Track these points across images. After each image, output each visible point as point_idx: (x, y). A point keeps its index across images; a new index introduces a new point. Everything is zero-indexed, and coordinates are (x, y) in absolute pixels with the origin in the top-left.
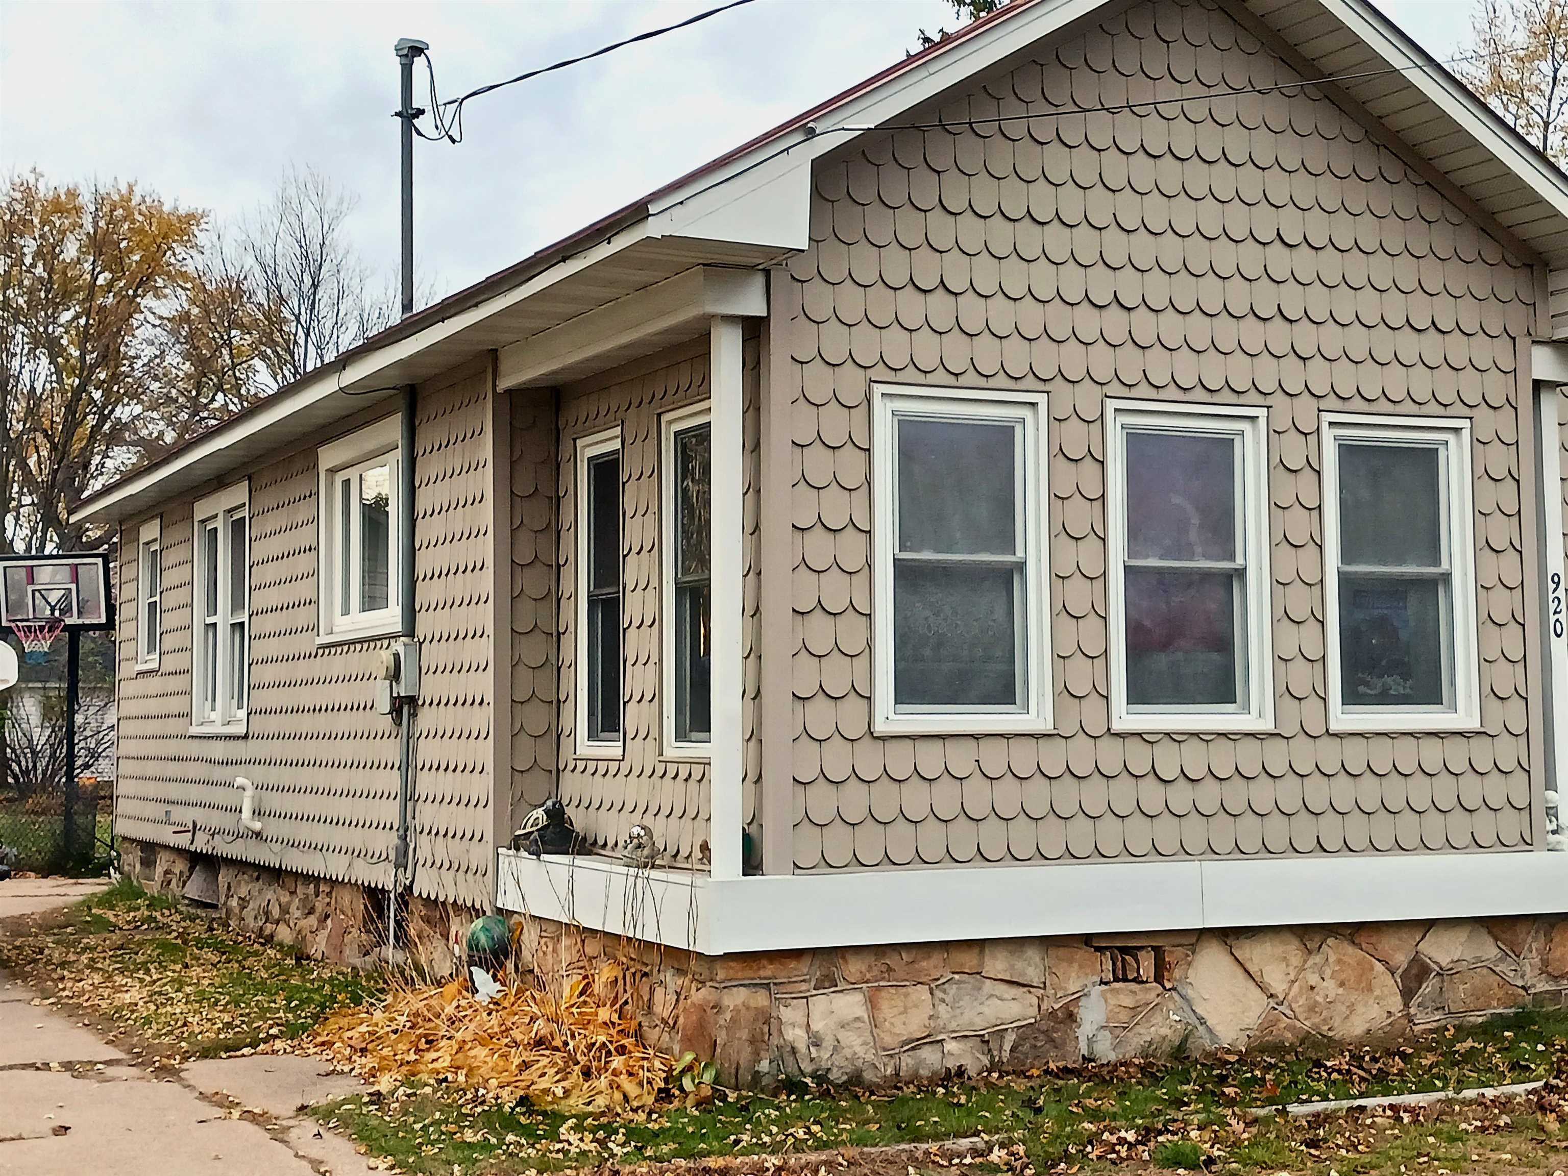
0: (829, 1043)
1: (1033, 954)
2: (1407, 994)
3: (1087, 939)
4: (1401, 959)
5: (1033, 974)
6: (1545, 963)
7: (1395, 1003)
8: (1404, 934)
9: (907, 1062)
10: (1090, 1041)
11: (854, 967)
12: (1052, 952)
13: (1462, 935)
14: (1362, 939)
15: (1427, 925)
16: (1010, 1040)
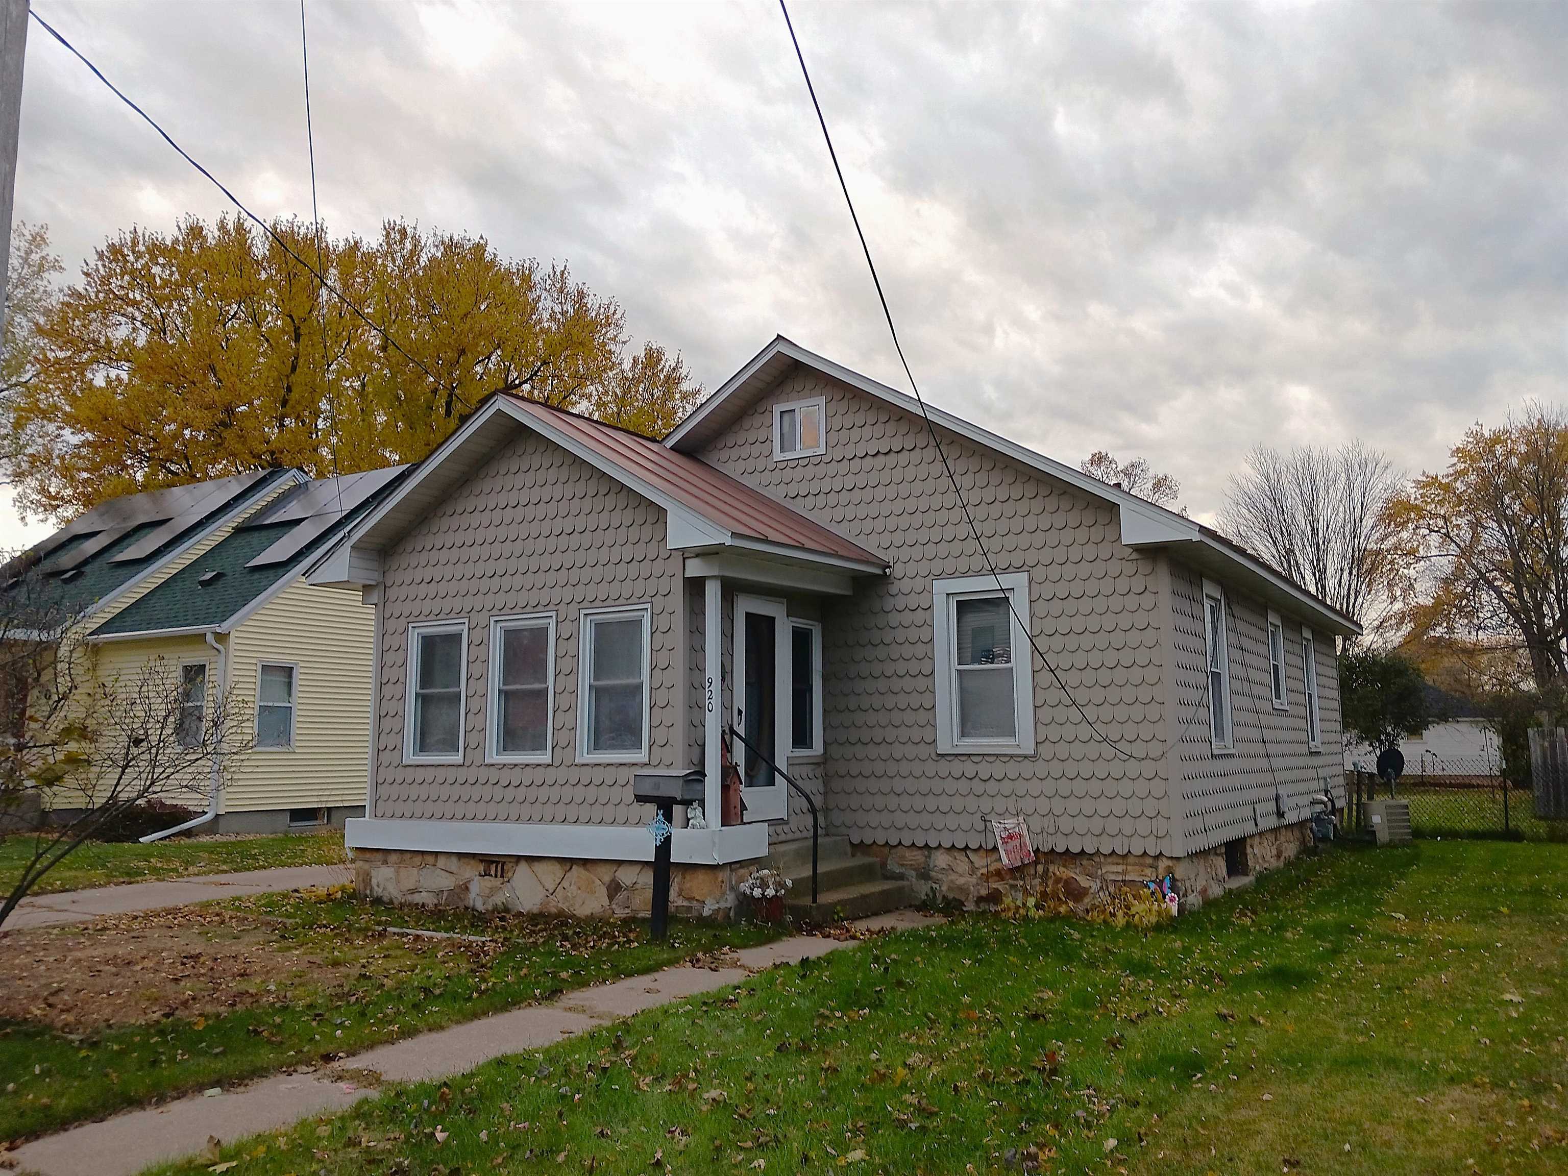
0: (382, 886)
1: (454, 859)
2: (611, 898)
3: (474, 856)
4: (607, 879)
5: (453, 869)
6: (681, 890)
7: (605, 901)
8: (608, 866)
9: (409, 898)
10: (474, 901)
11: (393, 858)
12: (463, 860)
13: (637, 868)
14: (588, 866)
15: (620, 863)
16: (446, 894)
